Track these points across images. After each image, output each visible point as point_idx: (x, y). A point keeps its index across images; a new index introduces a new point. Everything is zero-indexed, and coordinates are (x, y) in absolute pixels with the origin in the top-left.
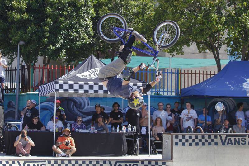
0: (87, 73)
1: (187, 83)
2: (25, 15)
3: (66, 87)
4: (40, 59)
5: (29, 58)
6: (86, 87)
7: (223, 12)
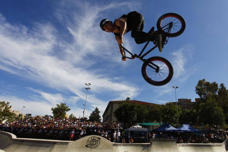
0: (135, 126)
1: (154, 128)
2: (124, 115)
3: (132, 129)
4: (127, 123)
6: (135, 129)
7: (161, 115)
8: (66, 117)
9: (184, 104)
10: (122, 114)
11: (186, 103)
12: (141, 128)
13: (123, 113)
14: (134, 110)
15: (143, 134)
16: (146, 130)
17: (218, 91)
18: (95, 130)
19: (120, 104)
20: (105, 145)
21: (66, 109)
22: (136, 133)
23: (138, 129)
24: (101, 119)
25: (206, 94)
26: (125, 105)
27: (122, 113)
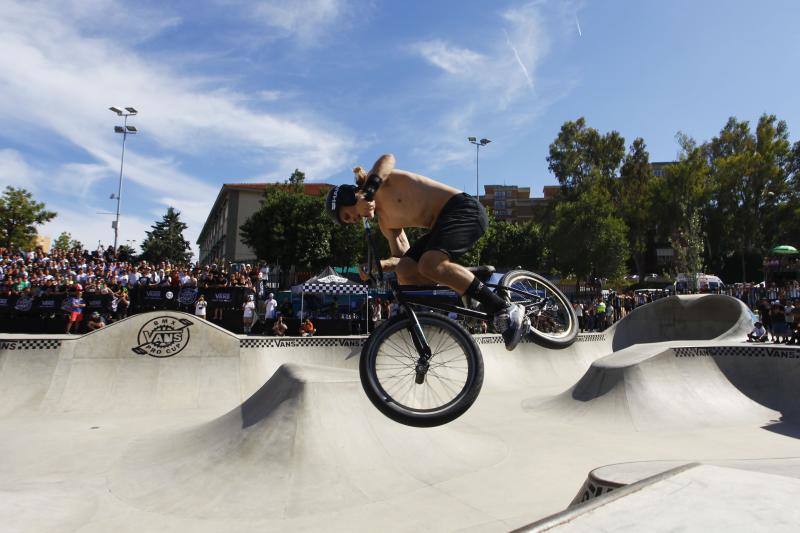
0: (324, 279)
2: (283, 238)
3: (310, 288)
4: (293, 268)
5: (285, 267)
6: (324, 288)
8: (40, 248)
9: (504, 204)
10: (274, 232)
11: (511, 200)
12: (345, 285)
13: (279, 228)
14: (322, 221)
15: (354, 305)
16: (361, 289)
17: (622, 164)
18: (170, 295)
19: (265, 195)
20: (210, 344)
21: (36, 213)
22: (326, 301)
23: (334, 288)
24: (192, 254)
25: (581, 173)
26: (284, 200)
27: (275, 229)
